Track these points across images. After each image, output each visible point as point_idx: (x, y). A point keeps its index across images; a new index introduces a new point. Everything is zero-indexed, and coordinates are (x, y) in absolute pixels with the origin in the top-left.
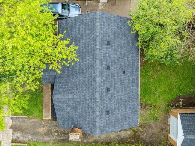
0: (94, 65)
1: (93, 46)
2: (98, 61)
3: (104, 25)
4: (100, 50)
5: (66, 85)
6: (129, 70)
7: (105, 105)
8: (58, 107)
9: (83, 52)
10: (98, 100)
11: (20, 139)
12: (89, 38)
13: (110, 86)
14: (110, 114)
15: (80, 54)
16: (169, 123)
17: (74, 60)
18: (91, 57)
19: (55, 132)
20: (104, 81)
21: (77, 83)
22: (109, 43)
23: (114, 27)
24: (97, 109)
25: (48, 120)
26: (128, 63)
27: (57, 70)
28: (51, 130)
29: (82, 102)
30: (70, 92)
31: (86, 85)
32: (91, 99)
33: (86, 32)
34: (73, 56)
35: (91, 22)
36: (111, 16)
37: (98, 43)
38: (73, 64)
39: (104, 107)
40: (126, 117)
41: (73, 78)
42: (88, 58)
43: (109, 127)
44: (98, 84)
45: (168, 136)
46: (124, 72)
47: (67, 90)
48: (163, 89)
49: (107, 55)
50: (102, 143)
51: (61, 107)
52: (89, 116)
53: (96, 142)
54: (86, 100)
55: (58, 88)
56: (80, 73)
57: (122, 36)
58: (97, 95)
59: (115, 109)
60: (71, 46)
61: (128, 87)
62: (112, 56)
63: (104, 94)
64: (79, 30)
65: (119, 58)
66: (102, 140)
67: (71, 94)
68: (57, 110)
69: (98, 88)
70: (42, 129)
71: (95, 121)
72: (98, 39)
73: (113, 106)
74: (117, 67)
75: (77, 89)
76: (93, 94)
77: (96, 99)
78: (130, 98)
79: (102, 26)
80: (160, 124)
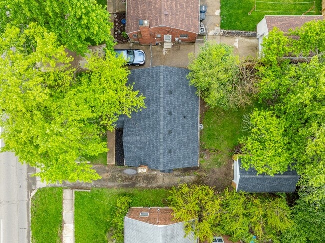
0: (159, 111)
1: (158, 95)
2: (162, 108)
3: (167, 78)
4: (164, 98)
5: (134, 128)
6: (190, 116)
7: (168, 145)
8: (127, 148)
9: (149, 100)
10: (162, 140)
11: (83, 185)
12: (155, 88)
13: (172, 129)
14: (172, 153)
15: (147, 102)
16: (233, 168)
17: (143, 107)
18: (156, 104)
19: (119, 177)
20: (167, 124)
21: (144, 127)
22: (171, 92)
23: (176, 78)
24: (161, 148)
25: (113, 165)
26: (188, 109)
27: (129, 115)
28: (115, 176)
29: (148, 143)
30: (138, 134)
31: (152, 128)
32: (156, 139)
33: (152, 83)
34: (142, 104)
35: (156, 75)
36: (173, 69)
37: (162, 93)
38: (141, 110)
39: (167, 146)
40: (187, 157)
41: (140, 122)
42: (153, 105)
43: (171, 163)
44: (162, 127)
45: (232, 181)
46: (185, 117)
47: (135, 132)
48: (227, 134)
49: (170, 102)
50: (166, 188)
51: (130, 148)
52: (155, 154)
53: (160, 187)
54: (152, 141)
55: (127, 131)
56: (147, 118)
57: (183, 85)
58: (161, 136)
59: (177, 149)
60: (140, 96)
61: (188, 130)
62: (174, 103)
63: (167, 136)
64: (146, 80)
65: (181, 105)
66: (166, 185)
67: (139, 135)
68: (126, 151)
69: (162, 130)
70: (106, 174)
71: (159, 158)
72: (162, 89)
73: (175, 146)
74: (178, 113)
75: (144, 132)
76: (158, 136)
77: (160, 139)
78: (190, 140)
79: (166, 79)
80: (224, 169)
